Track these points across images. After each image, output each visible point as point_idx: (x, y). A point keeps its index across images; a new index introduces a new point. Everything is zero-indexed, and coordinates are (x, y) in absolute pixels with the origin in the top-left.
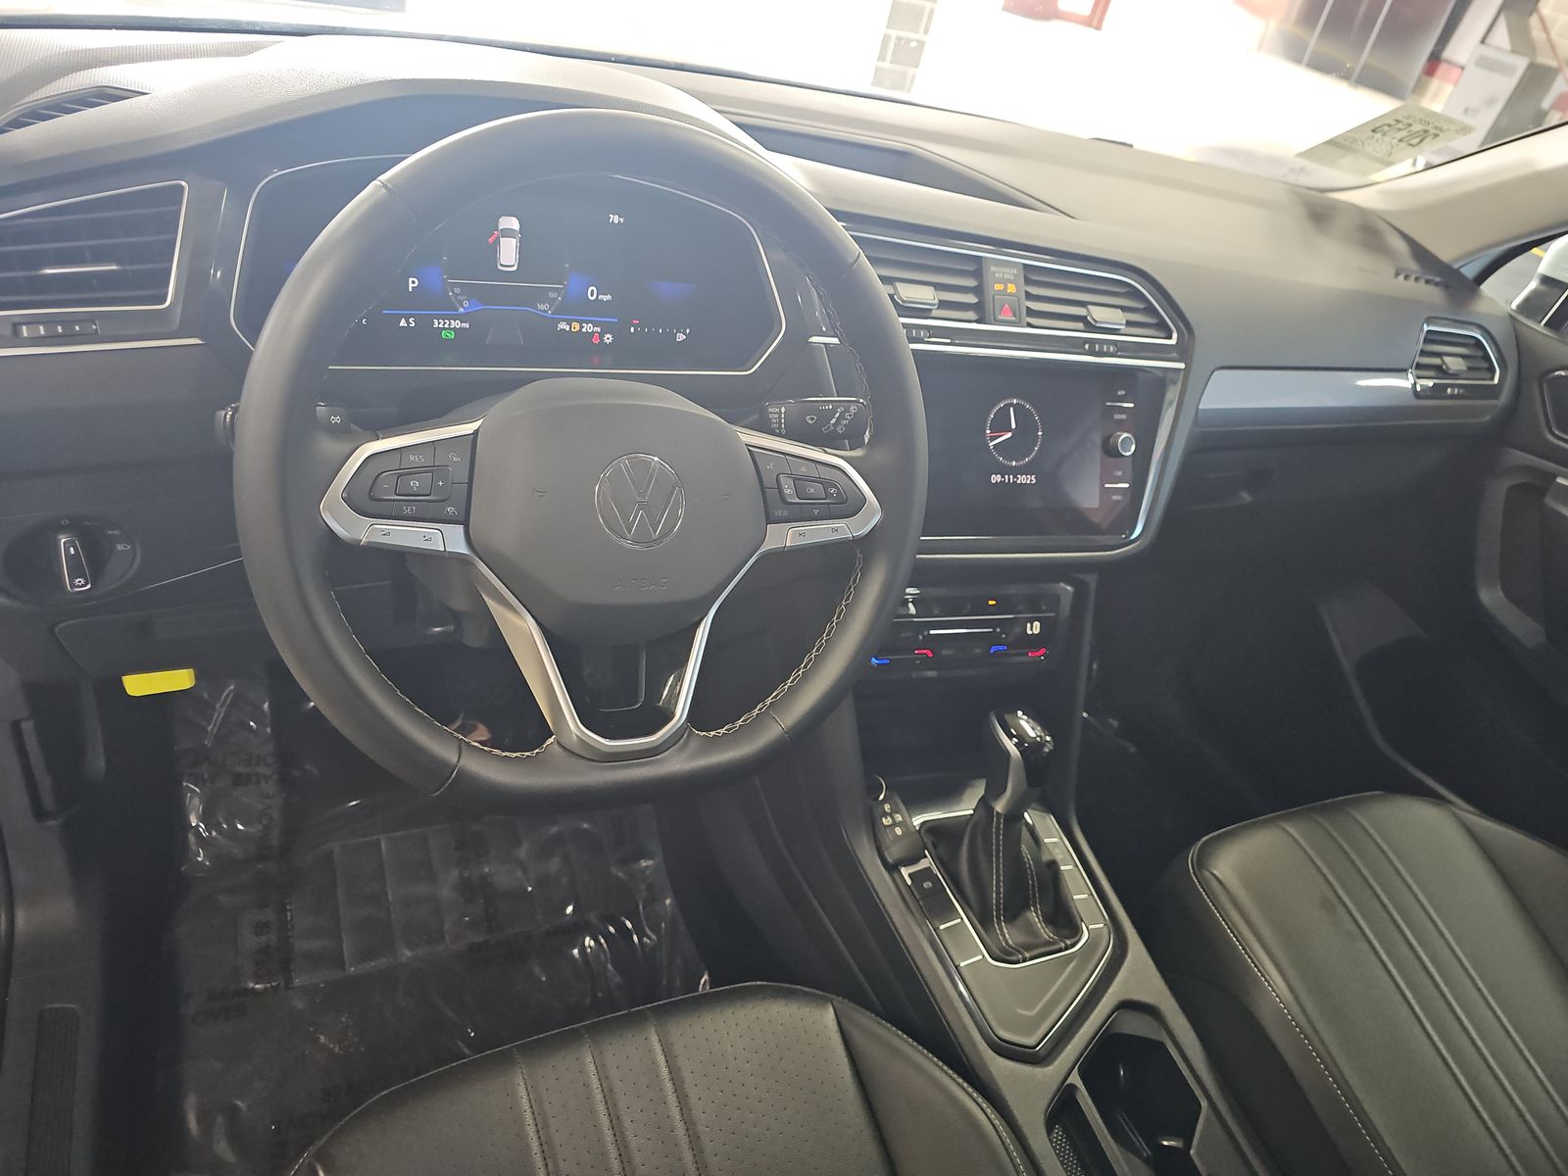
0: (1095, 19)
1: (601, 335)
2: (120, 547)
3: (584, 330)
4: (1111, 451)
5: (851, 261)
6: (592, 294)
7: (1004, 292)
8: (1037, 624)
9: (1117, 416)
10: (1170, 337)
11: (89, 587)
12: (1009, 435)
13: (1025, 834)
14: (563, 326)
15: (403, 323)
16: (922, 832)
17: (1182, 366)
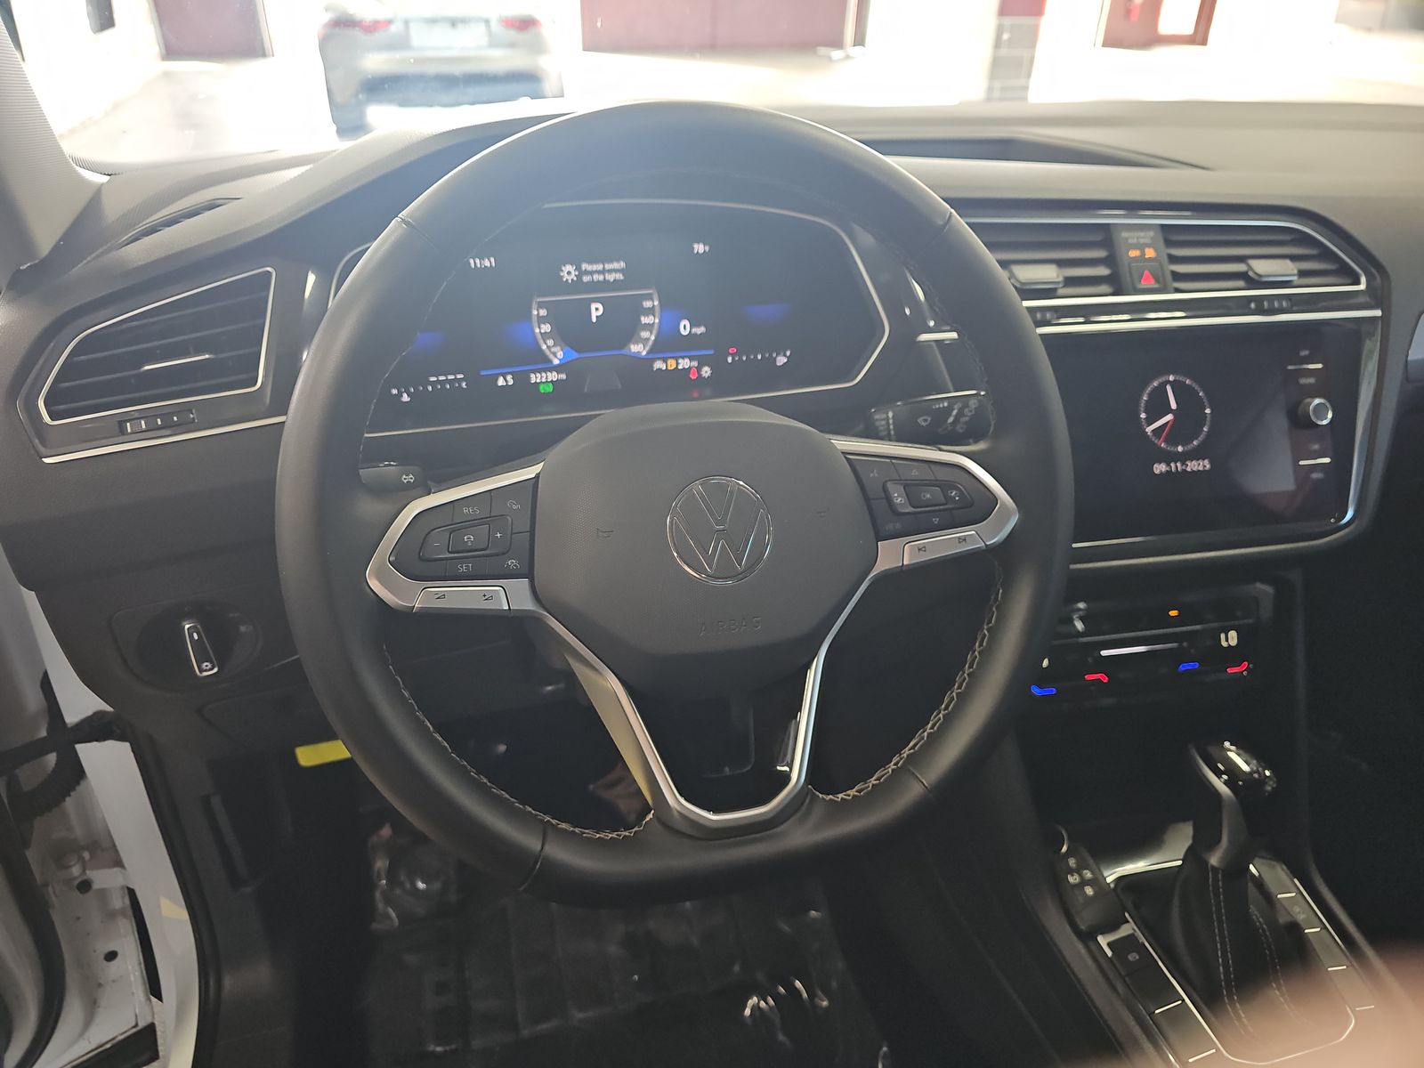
0: (1200, 36)
1: (699, 369)
2: (243, 629)
3: (680, 367)
4: (1300, 422)
5: (941, 223)
6: (685, 327)
7: (1142, 258)
8: (1233, 634)
9: (1303, 381)
10: (1357, 282)
11: (216, 670)
12: (1169, 417)
13: (1252, 890)
14: (659, 365)
15: (501, 382)
16: (1119, 890)
17: (1378, 313)
